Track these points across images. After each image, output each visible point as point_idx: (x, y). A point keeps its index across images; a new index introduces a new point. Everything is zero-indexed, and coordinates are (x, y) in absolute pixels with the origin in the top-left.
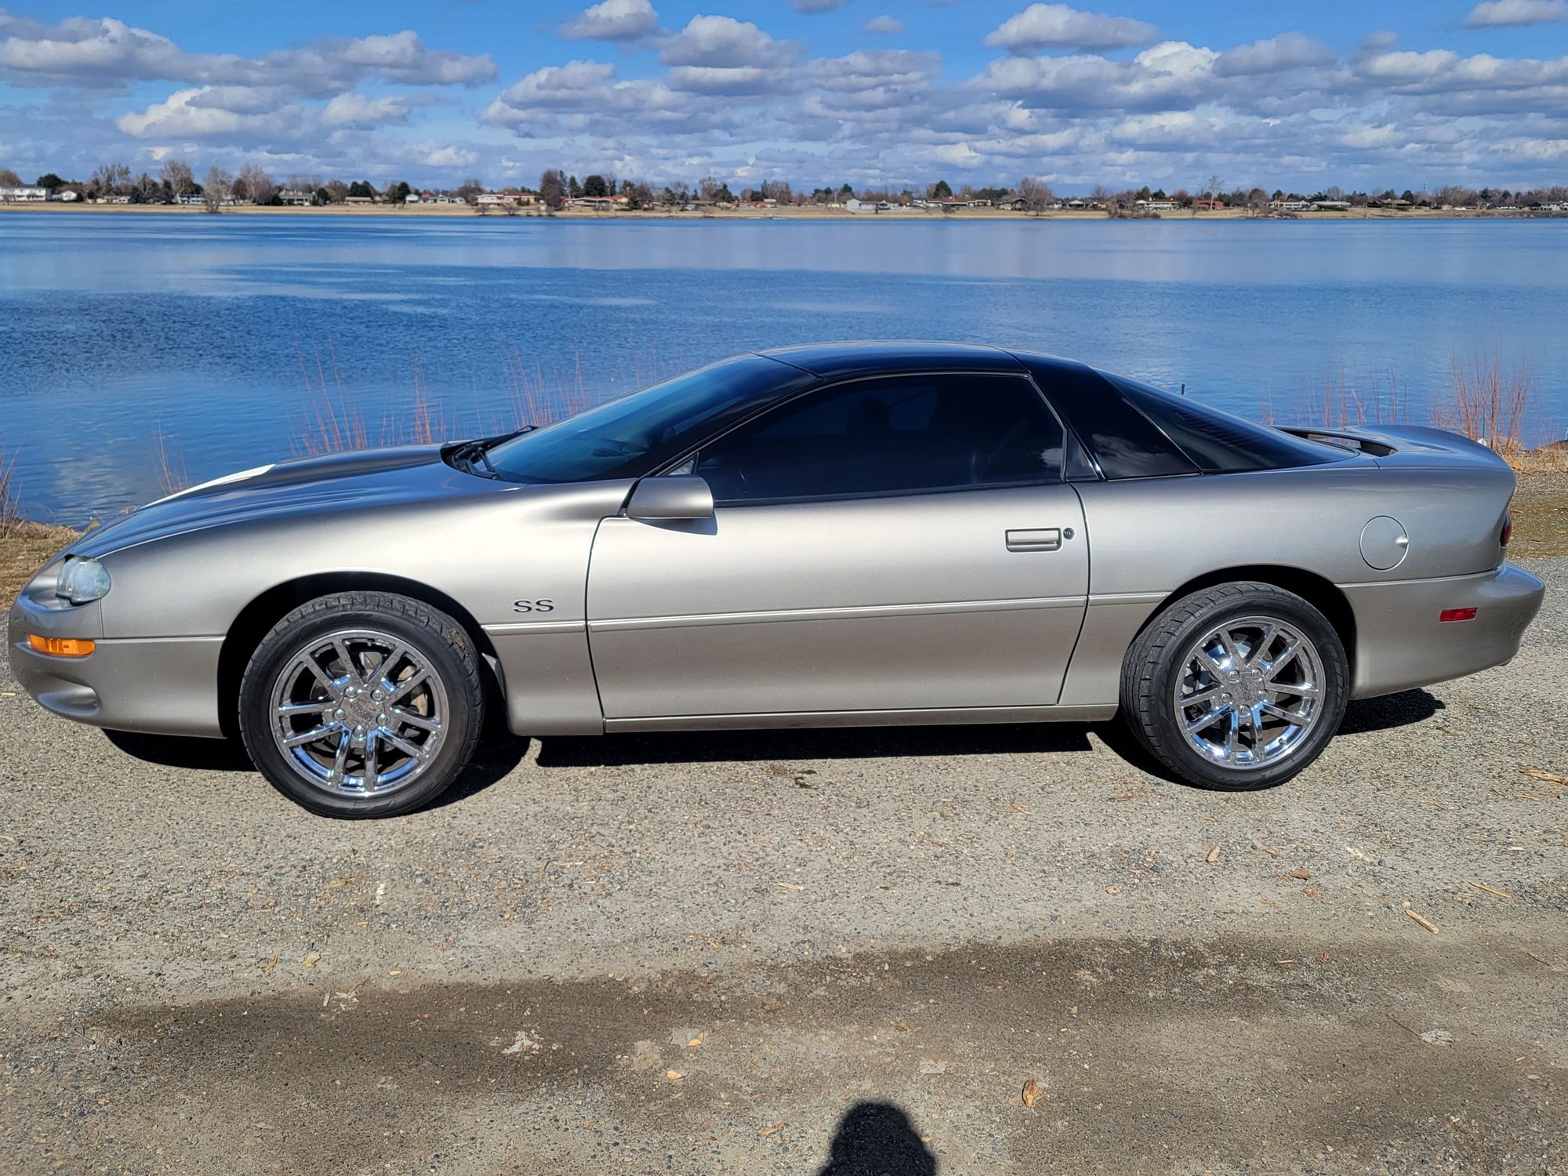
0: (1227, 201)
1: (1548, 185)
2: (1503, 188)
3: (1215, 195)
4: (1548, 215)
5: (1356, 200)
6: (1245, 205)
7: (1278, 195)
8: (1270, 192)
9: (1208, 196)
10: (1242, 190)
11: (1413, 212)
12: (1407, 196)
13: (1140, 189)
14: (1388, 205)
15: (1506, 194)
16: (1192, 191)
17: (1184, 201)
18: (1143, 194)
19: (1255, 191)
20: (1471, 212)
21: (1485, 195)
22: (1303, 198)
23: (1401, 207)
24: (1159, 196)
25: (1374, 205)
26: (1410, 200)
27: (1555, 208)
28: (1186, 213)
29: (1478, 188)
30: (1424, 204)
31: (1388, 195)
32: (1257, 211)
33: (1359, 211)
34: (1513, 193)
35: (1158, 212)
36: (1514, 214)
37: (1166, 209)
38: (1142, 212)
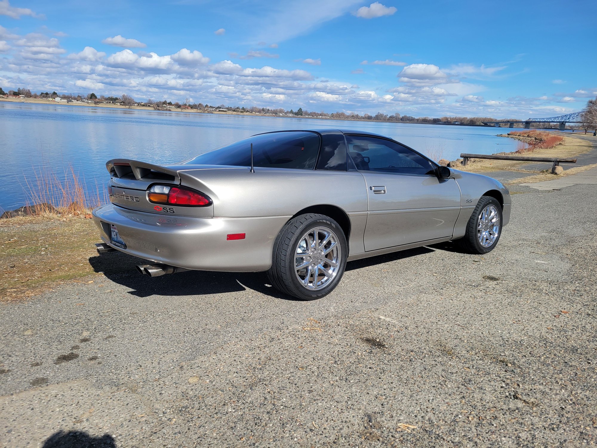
0: (192, 107)
1: (279, 108)
2: (268, 108)
3: (188, 105)
4: (279, 116)
5: (229, 109)
6: (197, 108)
7: (207, 106)
8: (204, 105)
9: (185, 105)
10: (196, 104)
11: (245, 113)
12: (243, 109)
13: (164, 101)
14: (238, 111)
15: (268, 110)
16: (180, 103)
17: (178, 106)
18: (165, 103)
19: (200, 104)
20: (260, 114)
21: (263, 110)
22: (214, 108)
23: (242, 112)
24: (170, 104)
25: (234, 111)
26: (244, 110)
27: (281, 114)
28: (179, 110)
29: (261, 108)
30: (248, 111)
31: (238, 108)
32: (201, 110)
33: (230, 112)
34: (270, 110)
35: (170, 109)
36: (271, 115)
37: (173, 108)
38: (165, 108)
